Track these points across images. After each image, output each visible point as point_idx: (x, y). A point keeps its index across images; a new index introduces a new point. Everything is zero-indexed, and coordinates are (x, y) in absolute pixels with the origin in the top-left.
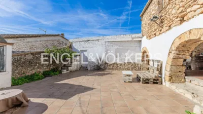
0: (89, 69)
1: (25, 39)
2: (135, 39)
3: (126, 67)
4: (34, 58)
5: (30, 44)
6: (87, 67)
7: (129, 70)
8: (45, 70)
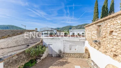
0: (53, 56)
1: (12, 37)
2: (81, 41)
3: (76, 56)
4: (18, 57)
5: (15, 40)
6: (52, 55)
7: (78, 57)
8: (25, 63)
